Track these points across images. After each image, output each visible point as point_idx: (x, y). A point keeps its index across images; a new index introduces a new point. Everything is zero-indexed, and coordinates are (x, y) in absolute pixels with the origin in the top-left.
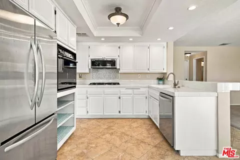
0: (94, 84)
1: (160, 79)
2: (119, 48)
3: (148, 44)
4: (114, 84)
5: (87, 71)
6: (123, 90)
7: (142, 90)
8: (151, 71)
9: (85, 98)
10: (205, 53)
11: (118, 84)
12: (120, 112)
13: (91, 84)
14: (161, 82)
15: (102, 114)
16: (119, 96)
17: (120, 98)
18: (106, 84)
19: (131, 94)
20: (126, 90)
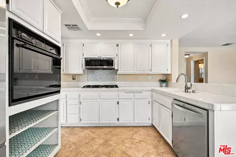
0: (89, 86)
1: (162, 81)
2: (118, 45)
3: (150, 41)
4: (112, 86)
5: (81, 72)
6: (122, 94)
7: (144, 93)
8: (154, 72)
9: (77, 103)
10: (206, 54)
11: (117, 86)
12: (118, 120)
13: (84, 87)
14: (164, 84)
15: (97, 122)
16: (117, 101)
17: (118, 103)
18: (102, 86)
19: (132, 99)
20: (125, 94)
